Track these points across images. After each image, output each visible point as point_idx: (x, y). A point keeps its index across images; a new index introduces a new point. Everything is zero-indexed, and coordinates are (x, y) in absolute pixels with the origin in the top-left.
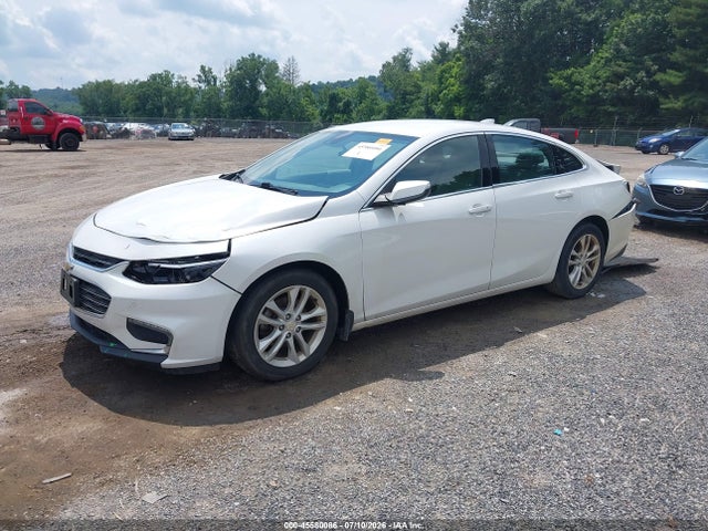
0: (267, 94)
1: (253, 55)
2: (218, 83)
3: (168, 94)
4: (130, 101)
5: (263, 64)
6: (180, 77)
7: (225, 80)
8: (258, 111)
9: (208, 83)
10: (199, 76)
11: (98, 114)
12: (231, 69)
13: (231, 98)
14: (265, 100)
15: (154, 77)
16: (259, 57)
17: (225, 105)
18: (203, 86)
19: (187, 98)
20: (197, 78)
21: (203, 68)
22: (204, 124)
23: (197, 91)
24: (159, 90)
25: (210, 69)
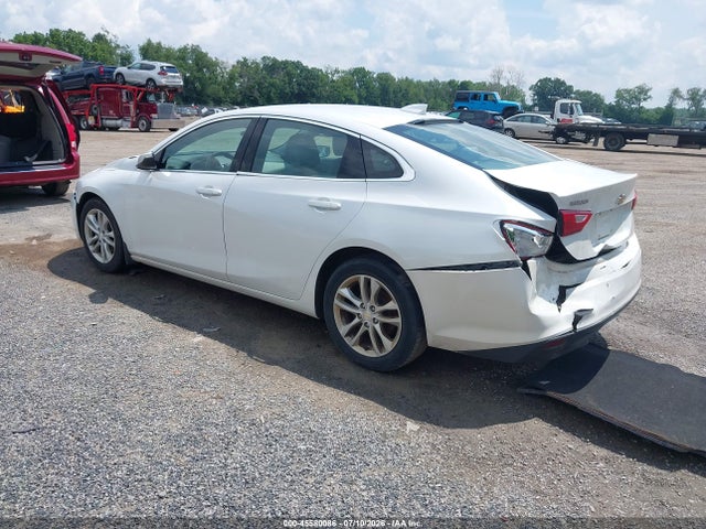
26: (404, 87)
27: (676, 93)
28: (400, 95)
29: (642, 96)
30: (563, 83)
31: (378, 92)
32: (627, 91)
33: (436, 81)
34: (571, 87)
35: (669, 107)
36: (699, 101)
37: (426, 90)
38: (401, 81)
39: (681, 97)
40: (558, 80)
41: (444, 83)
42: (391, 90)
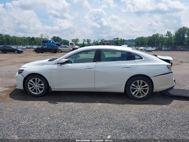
0: (187, 38)
1: (184, 27)
2: (172, 36)
3: (157, 39)
4: (147, 42)
5: (187, 29)
6: (161, 35)
7: (174, 35)
8: (183, 43)
9: (169, 36)
10: (167, 34)
11: (139, 45)
12: (177, 32)
13: (175, 40)
14: (186, 40)
15: (154, 35)
16: (186, 27)
17: (173, 42)
18: (167, 37)
19: (162, 40)
20: (166, 35)
21: (168, 32)
22: (158, 47)
23: (165, 38)
24: (155, 38)
25: (170, 32)
26: (14, 39)
27: (84, 40)
28: (13, 41)
29: (77, 41)
30: (59, 38)
31: (6, 40)
32: (74, 40)
33: (24, 37)
34: (61, 39)
35: (83, 43)
36: (89, 42)
37: (21, 40)
38: (13, 37)
39: (85, 41)
40: (58, 37)
41: (27, 38)
42: (10, 40)
